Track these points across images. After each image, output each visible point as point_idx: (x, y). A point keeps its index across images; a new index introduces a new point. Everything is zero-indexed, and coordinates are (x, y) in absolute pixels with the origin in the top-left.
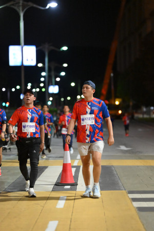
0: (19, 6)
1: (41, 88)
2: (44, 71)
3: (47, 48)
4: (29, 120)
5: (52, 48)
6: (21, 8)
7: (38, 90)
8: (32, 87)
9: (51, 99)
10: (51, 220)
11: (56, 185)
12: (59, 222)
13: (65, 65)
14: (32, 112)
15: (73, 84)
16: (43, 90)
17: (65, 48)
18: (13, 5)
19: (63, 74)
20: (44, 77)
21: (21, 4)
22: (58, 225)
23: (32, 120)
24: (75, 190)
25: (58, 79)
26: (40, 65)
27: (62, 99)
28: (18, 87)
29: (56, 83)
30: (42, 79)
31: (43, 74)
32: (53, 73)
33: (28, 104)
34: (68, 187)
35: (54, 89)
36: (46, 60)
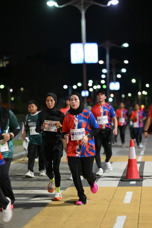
0: (80, 4)
1: (102, 85)
2: (105, 68)
3: (108, 45)
4: (102, 114)
5: (113, 45)
6: (82, 6)
7: (99, 87)
8: (94, 84)
9: (112, 95)
10: (119, 215)
11: (121, 180)
12: (127, 217)
13: (126, 62)
14: (104, 108)
15: (134, 81)
16: (104, 87)
17: (126, 45)
18: (74, 3)
19: (124, 70)
20: (105, 74)
21: (82, 2)
22: (126, 221)
23: (105, 114)
24: (141, 185)
25: (119, 76)
26: (101, 62)
27: (123, 96)
28: (80, 84)
29: (117, 80)
30: (103, 76)
31: (104, 71)
32: (114, 70)
33: (100, 102)
34: (134, 182)
35: (115, 86)
36: (108, 57)
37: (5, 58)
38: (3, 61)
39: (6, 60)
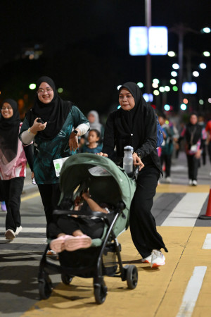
1: (171, 86)
2: (177, 63)
3: (181, 30)
7: (167, 89)
8: (160, 85)
9: (186, 101)
10: (198, 265)
11: (199, 218)
12: (208, 269)
13: (207, 54)
16: (175, 89)
17: (207, 30)
19: (203, 66)
20: (177, 71)
22: (207, 272)
25: (196, 74)
26: (172, 54)
27: (201, 102)
28: (140, 85)
29: (193, 79)
30: (174, 74)
31: (176, 66)
32: (189, 66)
35: (190, 88)
36: (181, 46)
37: (37, 46)
38: (35, 50)
39: (38, 50)
